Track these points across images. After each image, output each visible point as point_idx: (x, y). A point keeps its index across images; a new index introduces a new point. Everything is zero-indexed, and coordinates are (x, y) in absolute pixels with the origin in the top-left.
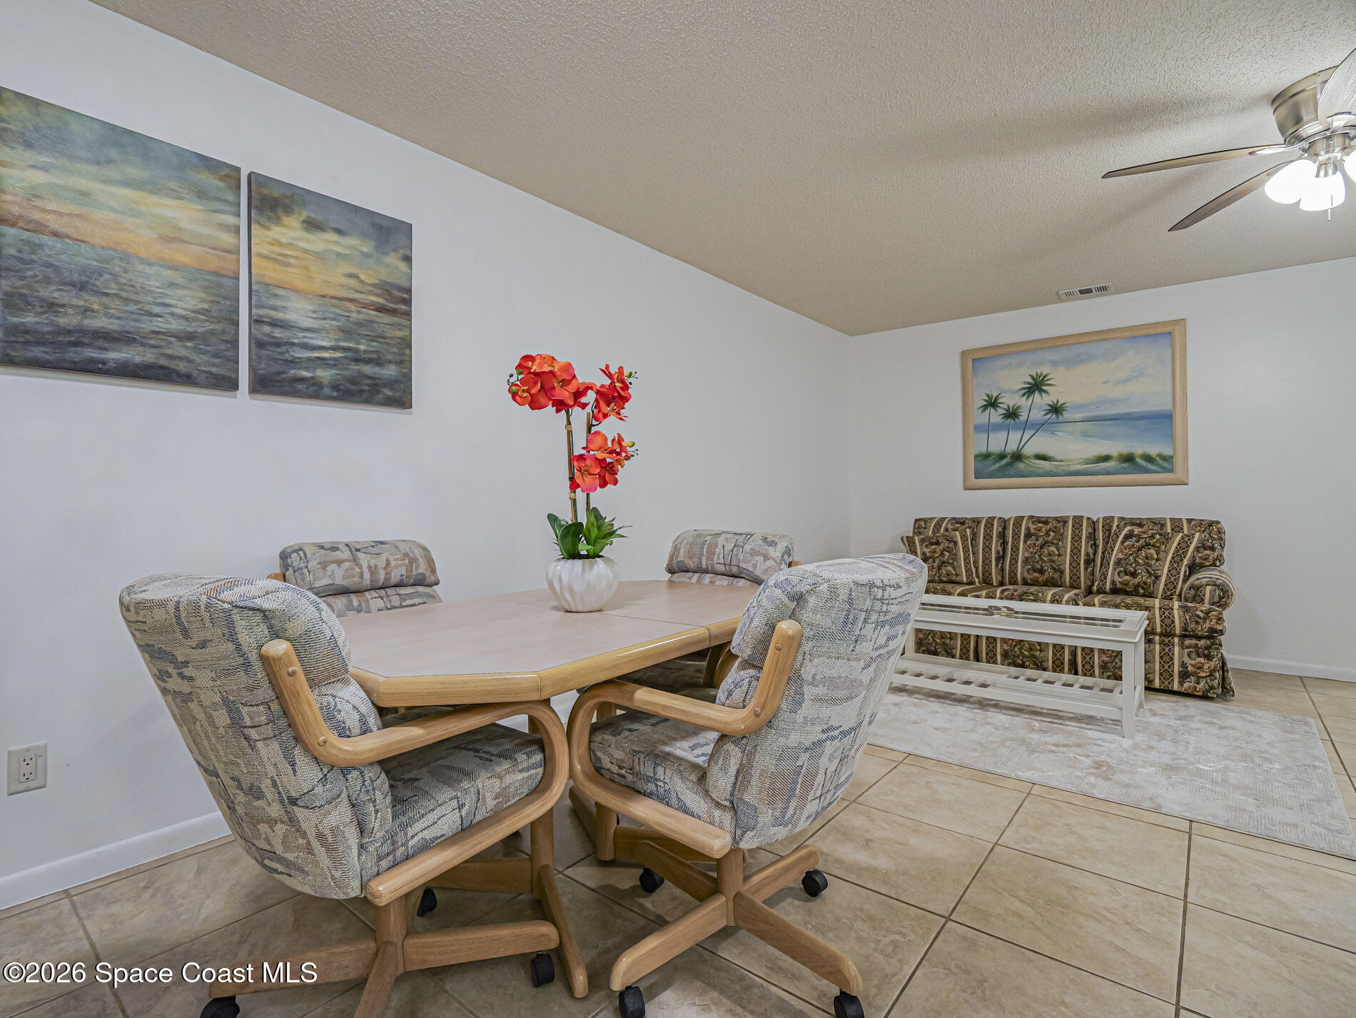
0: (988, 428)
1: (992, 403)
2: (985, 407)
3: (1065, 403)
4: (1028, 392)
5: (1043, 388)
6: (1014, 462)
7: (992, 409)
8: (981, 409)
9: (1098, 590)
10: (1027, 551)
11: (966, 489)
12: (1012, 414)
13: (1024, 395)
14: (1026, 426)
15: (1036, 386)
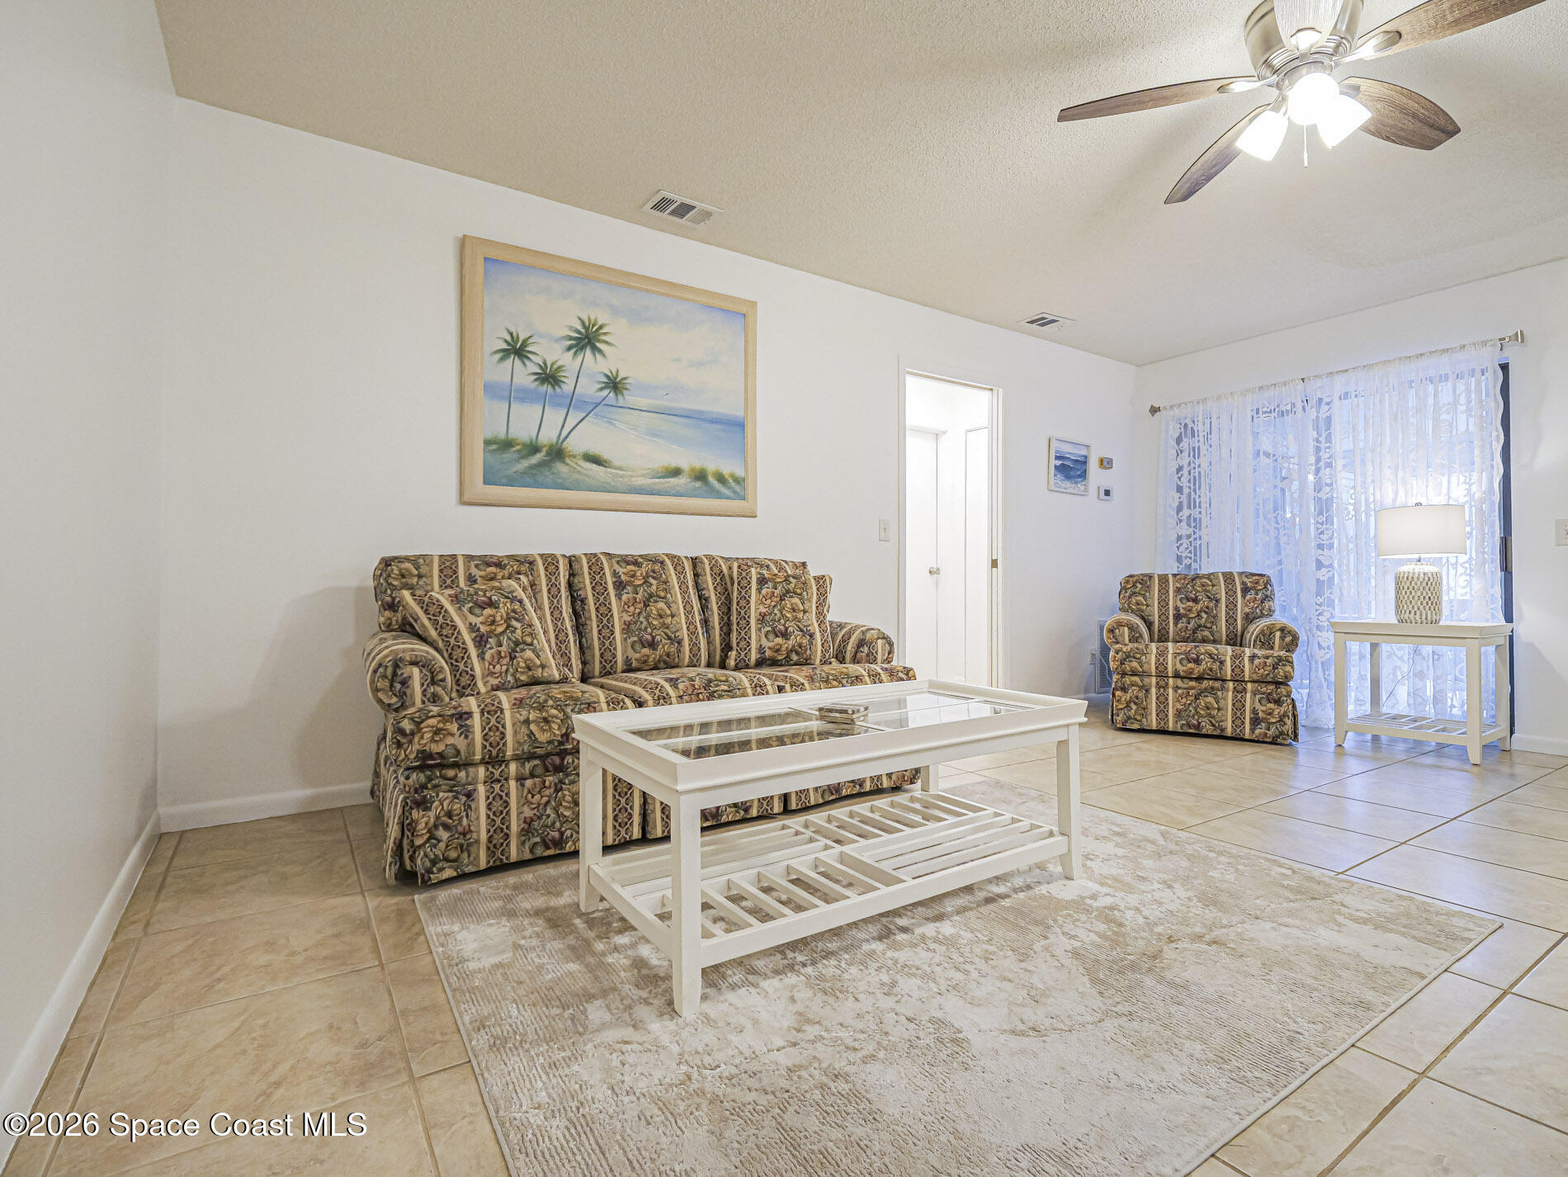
0: (510, 394)
1: (517, 350)
2: (506, 353)
3: (625, 378)
4: (576, 345)
5: (598, 345)
6: (551, 461)
7: (516, 358)
8: (499, 355)
9: (736, 665)
10: (624, 611)
11: (463, 502)
12: (549, 377)
13: (569, 349)
14: (571, 402)
15: (587, 339)
